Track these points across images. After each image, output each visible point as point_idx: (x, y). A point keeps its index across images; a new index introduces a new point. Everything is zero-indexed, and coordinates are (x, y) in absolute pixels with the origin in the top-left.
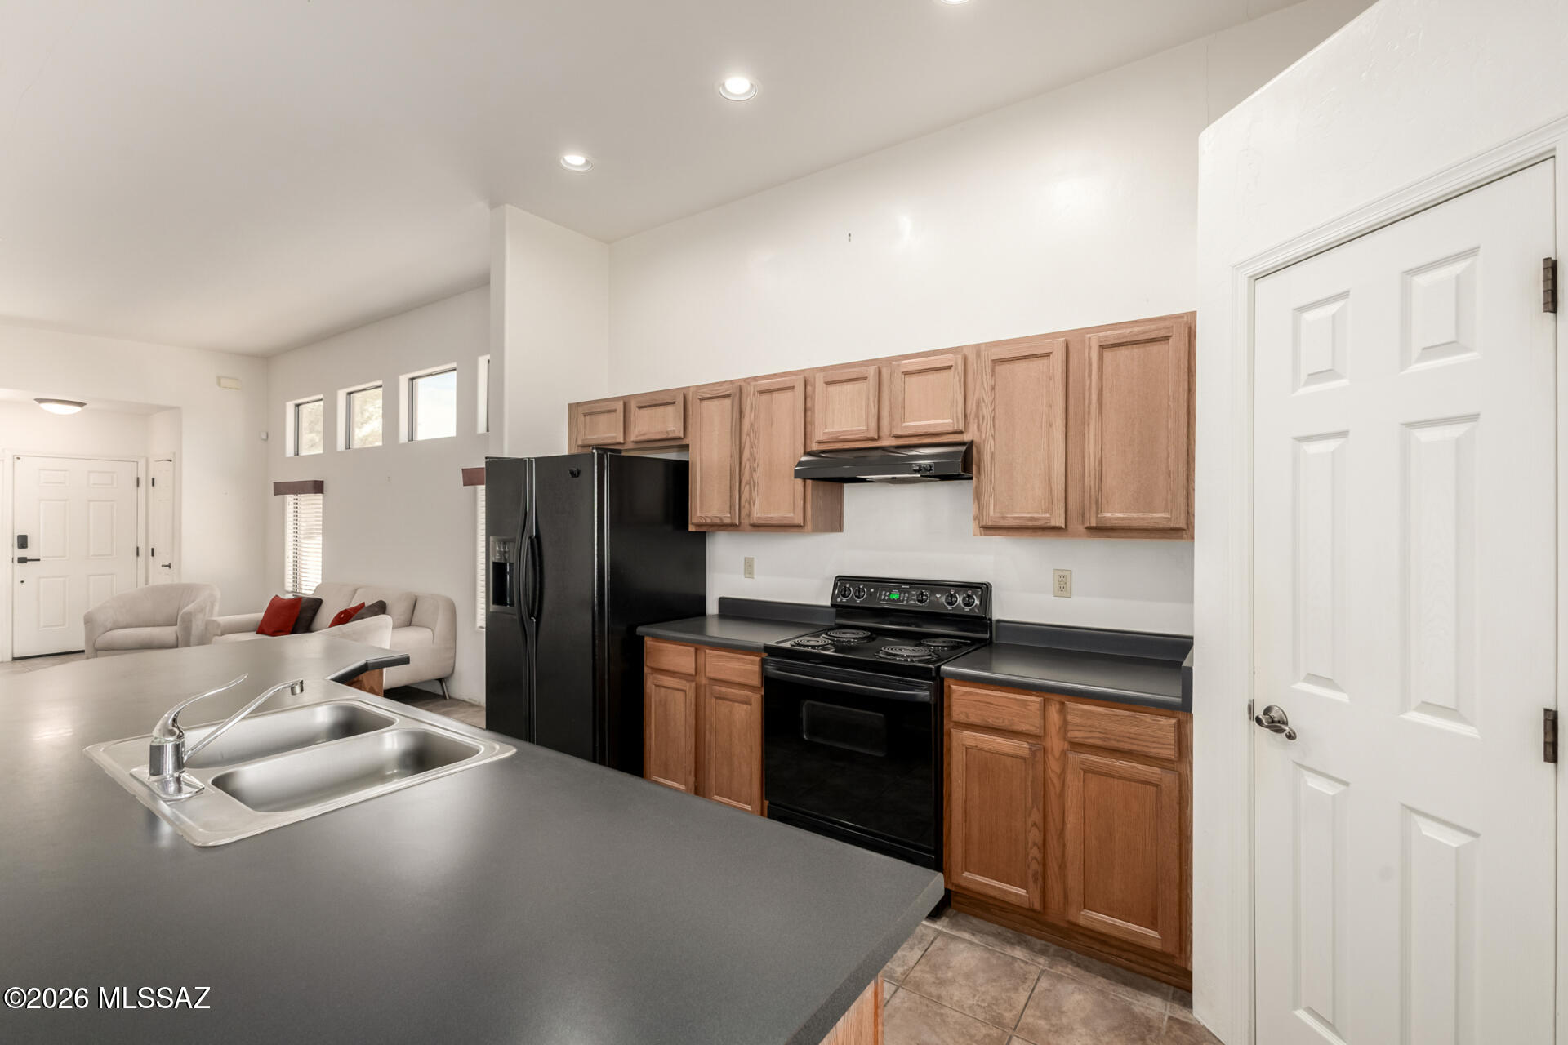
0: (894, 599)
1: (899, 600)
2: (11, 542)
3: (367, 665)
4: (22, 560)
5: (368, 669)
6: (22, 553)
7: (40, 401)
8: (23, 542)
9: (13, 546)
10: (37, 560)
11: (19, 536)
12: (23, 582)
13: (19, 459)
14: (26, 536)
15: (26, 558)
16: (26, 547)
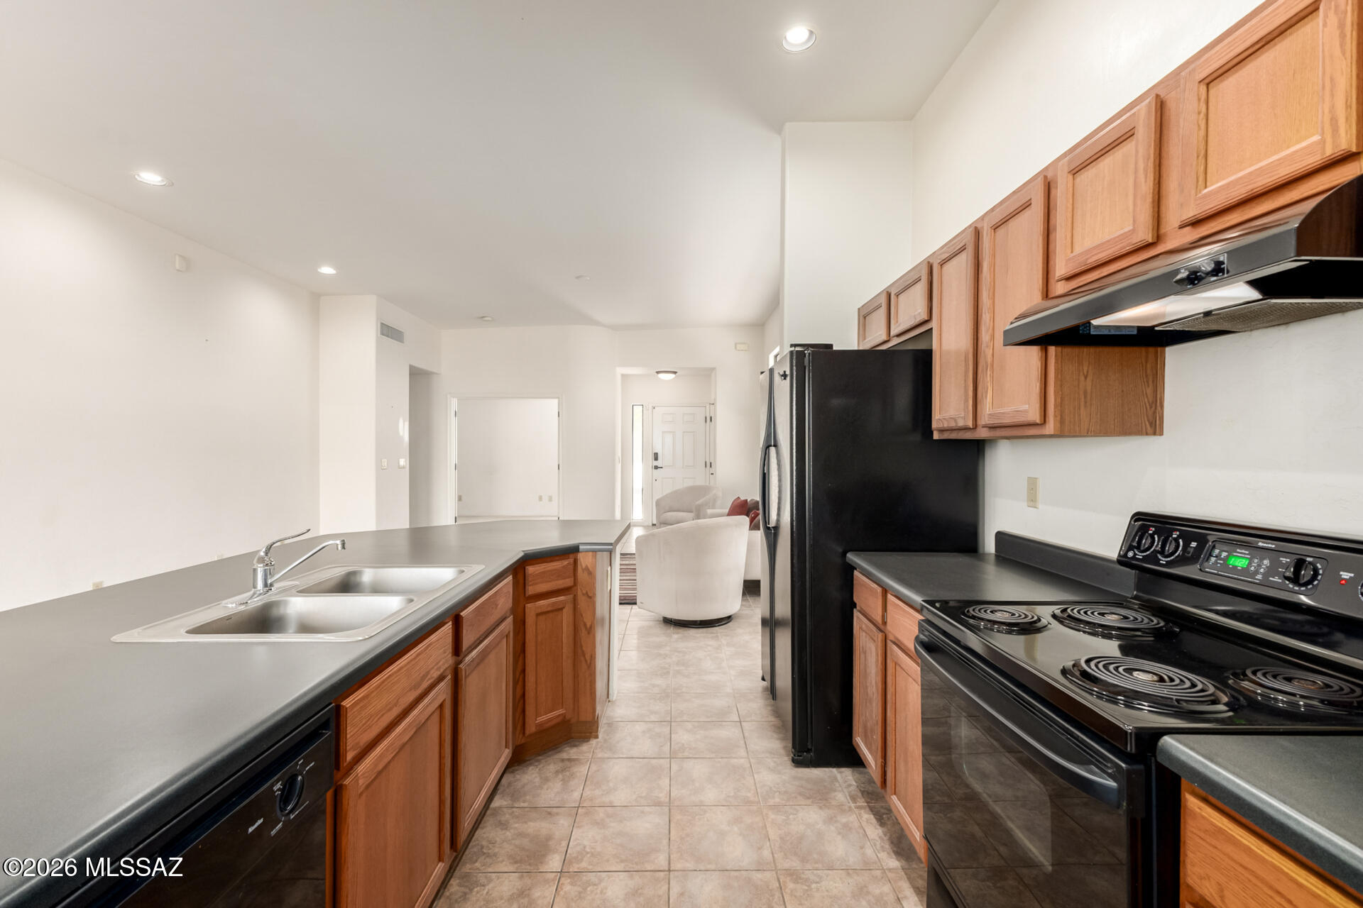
0: (1235, 567)
1: (1245, 571)
2: (651, 457)
3: (579, 546)
4: (656, 468)
5: (580, 550)
6: (656, 463)
7: (658, 372)
8: (656, 457)
9: (652, 459)
10: (664, 467)
11: (654, 453)
12: (657, 480)
13: (654, 408)
14: (657, 453)
15: (658, 466)
16: (657, 460)
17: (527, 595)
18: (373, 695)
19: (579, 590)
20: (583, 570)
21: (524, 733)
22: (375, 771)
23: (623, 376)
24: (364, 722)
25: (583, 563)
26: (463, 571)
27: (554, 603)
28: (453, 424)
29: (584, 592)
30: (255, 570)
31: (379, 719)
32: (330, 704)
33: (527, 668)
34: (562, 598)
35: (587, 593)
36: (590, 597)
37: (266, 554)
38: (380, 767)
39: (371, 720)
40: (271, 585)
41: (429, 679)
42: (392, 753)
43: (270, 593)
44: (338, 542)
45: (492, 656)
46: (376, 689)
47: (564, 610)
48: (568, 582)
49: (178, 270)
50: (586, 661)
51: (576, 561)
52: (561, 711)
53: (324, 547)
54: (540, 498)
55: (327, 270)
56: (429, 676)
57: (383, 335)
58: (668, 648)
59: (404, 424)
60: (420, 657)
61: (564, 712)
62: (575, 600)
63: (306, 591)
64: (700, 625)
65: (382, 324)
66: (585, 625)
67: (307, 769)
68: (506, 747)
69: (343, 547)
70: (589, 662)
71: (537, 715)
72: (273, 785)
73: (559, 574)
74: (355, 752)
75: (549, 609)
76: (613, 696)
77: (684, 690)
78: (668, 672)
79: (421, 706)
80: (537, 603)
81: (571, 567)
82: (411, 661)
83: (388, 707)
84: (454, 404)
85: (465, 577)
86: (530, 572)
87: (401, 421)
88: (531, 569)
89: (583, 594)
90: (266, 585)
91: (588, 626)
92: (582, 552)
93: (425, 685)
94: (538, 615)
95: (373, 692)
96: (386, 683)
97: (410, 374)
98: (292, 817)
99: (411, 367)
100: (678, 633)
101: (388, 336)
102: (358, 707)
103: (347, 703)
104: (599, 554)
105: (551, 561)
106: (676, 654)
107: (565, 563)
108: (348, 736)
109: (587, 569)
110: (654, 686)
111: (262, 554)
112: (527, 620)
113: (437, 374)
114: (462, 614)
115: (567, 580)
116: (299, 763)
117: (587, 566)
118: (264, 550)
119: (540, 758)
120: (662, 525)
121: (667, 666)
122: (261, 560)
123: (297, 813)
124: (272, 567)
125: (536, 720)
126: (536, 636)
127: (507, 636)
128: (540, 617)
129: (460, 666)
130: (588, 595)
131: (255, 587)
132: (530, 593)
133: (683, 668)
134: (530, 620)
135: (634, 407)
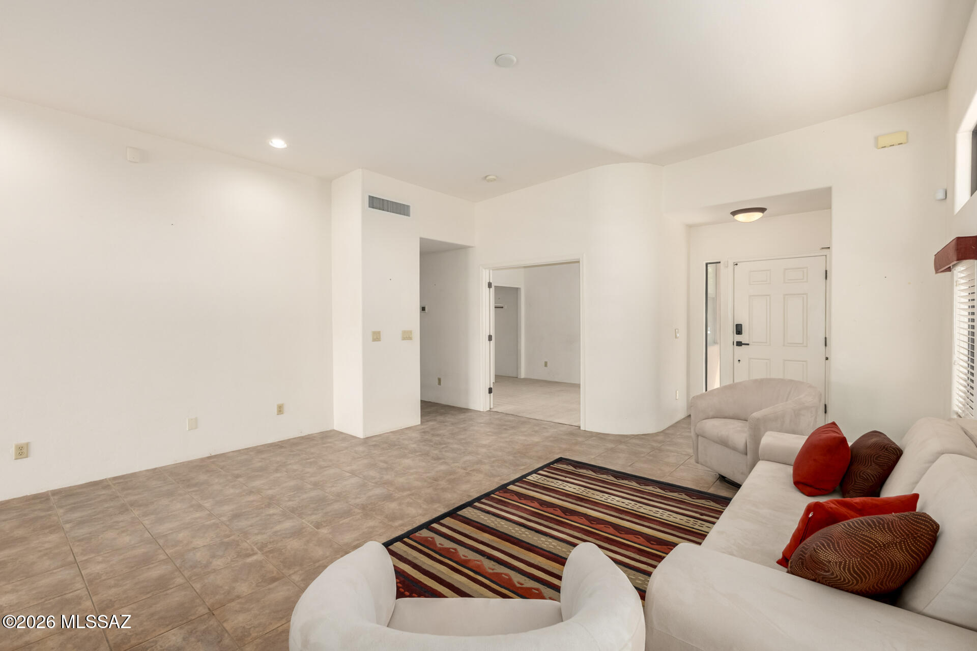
2: (731, 330)
4: (739, 344)
6: (739, 338)
7: (734, 213)
8: (739, 330)
9: (733, 332)
10: (748, 344)
11: (737, 325)
12: (739, 361)
13: (737, 264)
14: (741, 325)
15: (741, 342)
16: (741, 334)
23: (688, 226)
28: (486, 295)
55: (278, 143)
57: (372, 207)
65: (371, 198)
101: (380, 209)
113: (472, 246)
135: (708, 265)
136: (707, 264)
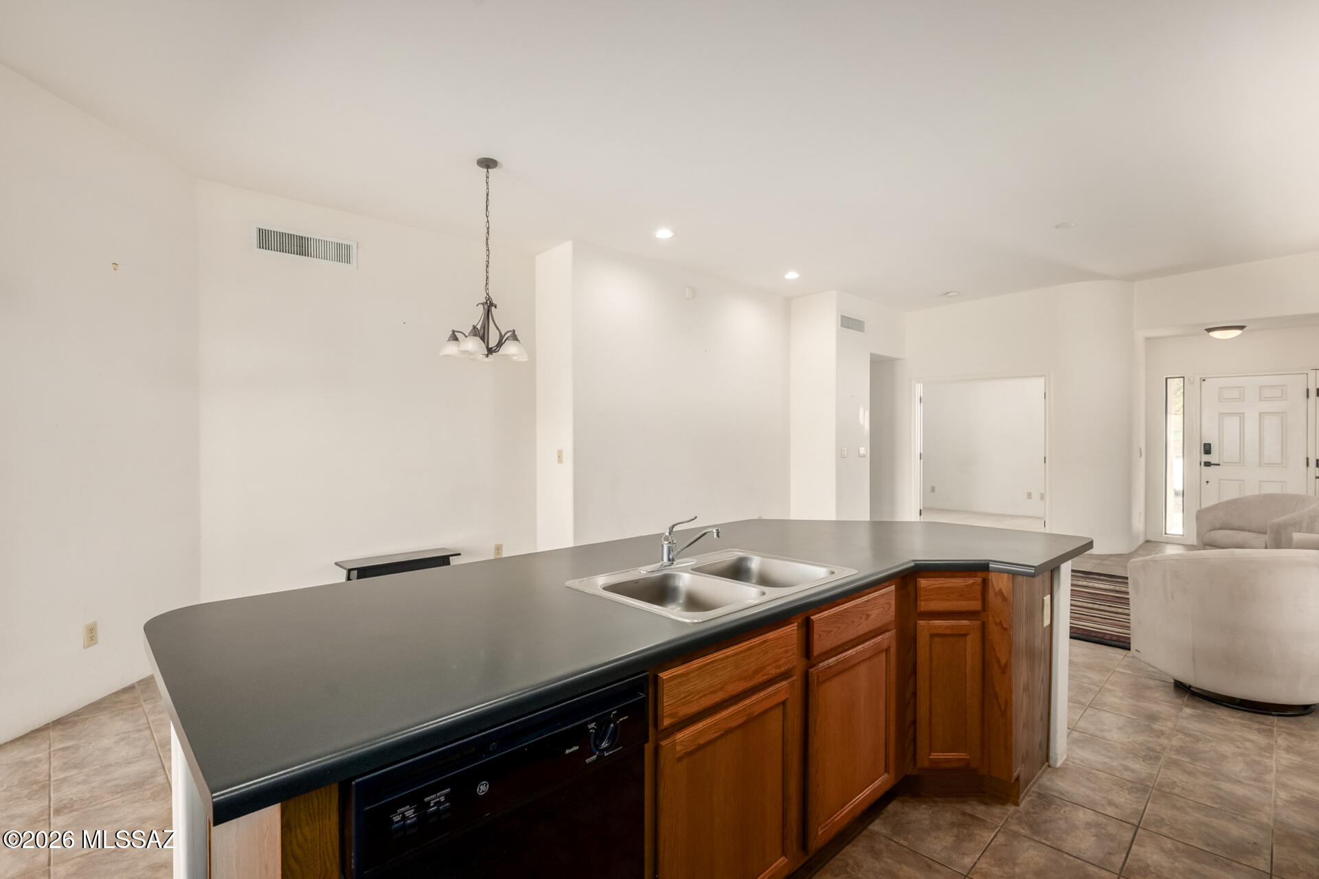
2: (1198, 450)
3: (988, 564)
4: (1208, 464)
5: (990, 569)
6: (1206, 458)
7: (1209, 330)
8: (1207, 449)
9: (1200, 452)
10: (1219, 465)
11: (1205, 444)
12: (1207, 482)
13: (1204, 380)
14: (1210, 444)
15: (1210, 462)
16: (1210, 453)
17: (918, 611)
18: (692, 675)
19: (991, 618)
20: (996, 595)
21: (915, 764)
22: (697, 743)
23: (1147, 339)
24: (682, 696)
25: (995, 586)
26: (833, 573)
27: (953, 627)
28: (918, 411)
29: (998, 621)
30: (663, 546)
31: (701, 697)
32: (645, 672)
33: (918, 692)
34: (965, 622)
35: (1001, 621)
36: (1005, 629)
37: (670, 534)
38: (702, 741)
39: (691, 696)
40: (673, 560)
41: (764, 675)
42: (716, 733)
43: (672, 567)
44: (714, 531)
45: (863, 669)
46: (697, 670)
47: (969, 638)
48: (975, 605)
49: (688, 299)
50: (1000, 706)
51: (985, 582)
52: (962, 755)
53: (705, 534)
54: (1029, 495)
55: (792, 275)
56: (765, 672)
57: (843, 327)
58: (1170, 724)
59: (865, 412)
60: (752, 651)
61: (968, 757)
62: (984, 627)
63: (698, 570)
64: (1239, 705)
65: (843, 317)
66: (998, 661)
67: (621, 720)
68: (886, 771)
69: (718, 536)
70: (1003, 707)
71: (931, 750)
72: (587, 723)
73: (961, 594)
74: (673, 720)
75: (948, 632)
76: (1056, 762)
77: (1177, 790)
78: (1157, 759)
79: (754, 698)
80: (932, 622)
81: (979, 588)
82: (741, 652)
83: (712, 689)
84: (919, 390)
85: (834, 578)
86: (922, 586)
87: (861, 410)
88: (923, 583)
89: (996, 624)
90: (669, 560)
91: (1002, 664)
92: (991, 571)
93: (760, 679)
94: (932, 636)
95: (693, 672)
96: (708, 667)
97: (871, 362)
98: (606, 754)
99: (872, 356)
100: (1194, 707)
101: (849, 328)
102: (676, 682)
103: (664, 675)
104: (1019, 579)
105: (952, 577)
106: (1181, 736)
107: (970, 581)
108: (665, 704)
109: (1000, 593)
110: (1126, 769)
111: (667, 534)
112: (918, 638)
113: (901, 359)
114: (812, 618)
115: (972, 602)
116: (614, 713)
117: (1000, 590)
118: (668, 531)
119: (939, 799)
120: (1207, 547)
121: (1158, 748)
122: (667, 539)
123: (611, 752)
124: (673, 545)
125: (930, 755)
126: (931, 660)
127: (886, 650)
128: (936, 640)
129: (811, 670)
130: (1002, 626)
131: (662, 560)
132: (922, 609)
133: (1186, 759)
134: (923, 639)
135: (1168, 380)
136: (1166, 379)
